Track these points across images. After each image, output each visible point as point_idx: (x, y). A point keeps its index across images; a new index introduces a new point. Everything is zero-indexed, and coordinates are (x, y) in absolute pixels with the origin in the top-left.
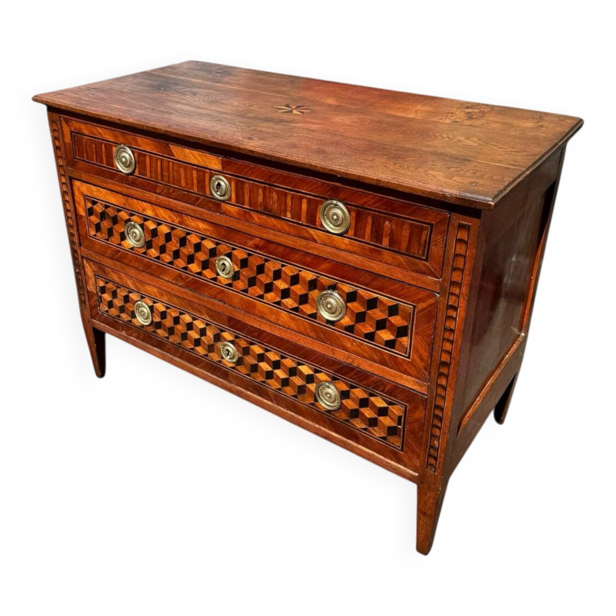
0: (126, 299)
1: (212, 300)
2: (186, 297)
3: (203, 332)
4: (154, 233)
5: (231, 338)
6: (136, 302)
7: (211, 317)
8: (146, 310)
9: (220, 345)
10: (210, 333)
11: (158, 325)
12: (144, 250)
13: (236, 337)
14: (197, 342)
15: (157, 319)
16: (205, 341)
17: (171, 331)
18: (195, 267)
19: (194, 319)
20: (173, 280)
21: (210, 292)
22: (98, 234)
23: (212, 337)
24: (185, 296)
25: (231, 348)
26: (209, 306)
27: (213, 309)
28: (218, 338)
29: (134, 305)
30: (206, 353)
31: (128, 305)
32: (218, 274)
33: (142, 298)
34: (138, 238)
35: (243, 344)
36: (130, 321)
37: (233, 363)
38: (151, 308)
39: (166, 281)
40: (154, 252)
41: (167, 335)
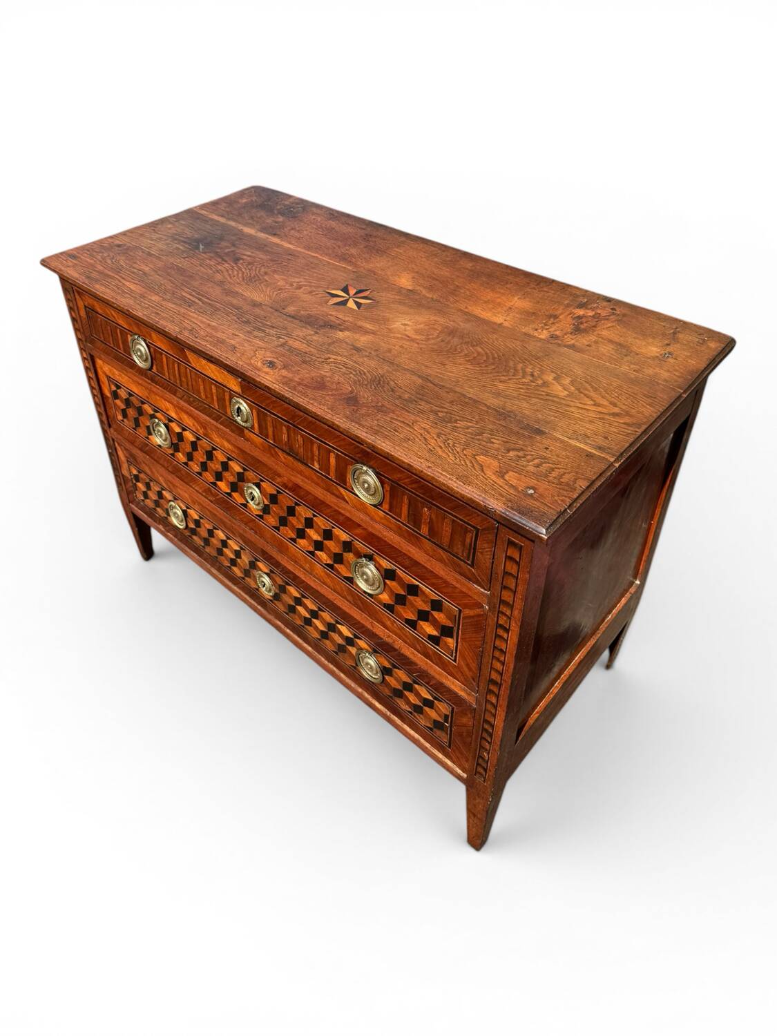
0: (160, 495)
1: (243, 526)
2: (218, 514)
3: (238, 554)
4: (180, 437)
5: (267, 571)
6: (170, 501)
7: (244, 542)
8: (180, 513)
9: (256, 573)
10: (245, 559)
11: (194, 532)
12: (171, 451)
13: (271, 571)
14: (233, 562)
15: (192, 525)
16: (241, 564)
17: (207, 542)
18: (223, 486)
19: (228, 538)
20: (203, 492)
21: (241, 517)
22: (125, 420)
23: (247, 562)
24: (215, 512)
25: (266, 580)
26: (241, 532)
27: (245, 534)
28: (253, 565)
29: (168, 503)
30: (243, 576)
31: (162, 501)
32: (247, 502)
33: (175, 499)
34: (164, 437)
35: (280, 582)
36: (166, 518)
37: (271, 596)
38: (185, 512)
39: (196, 490)
40: (181, 457)
41: (203, 544)
